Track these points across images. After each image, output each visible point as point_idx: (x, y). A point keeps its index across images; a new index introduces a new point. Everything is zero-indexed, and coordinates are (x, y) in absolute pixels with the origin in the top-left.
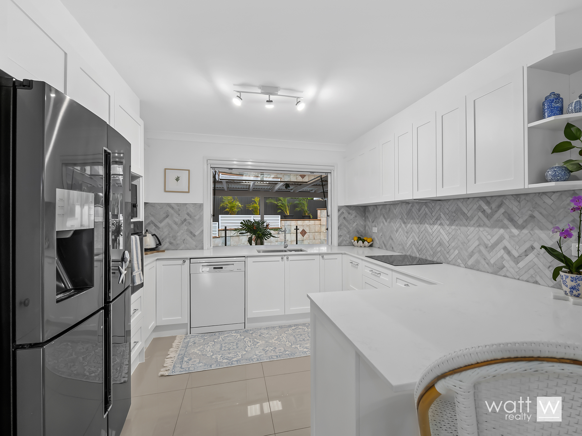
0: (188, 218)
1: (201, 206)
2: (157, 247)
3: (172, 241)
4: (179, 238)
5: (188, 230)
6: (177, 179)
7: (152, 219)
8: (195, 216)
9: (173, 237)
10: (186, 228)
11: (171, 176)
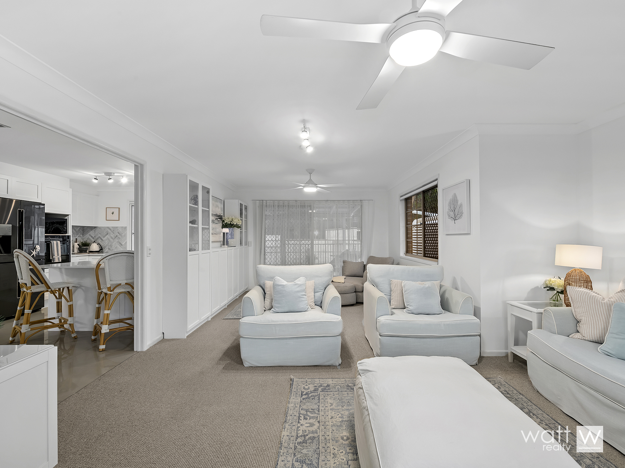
0: (118, 235)
1: (125, 228)
2: (100, 250)
3: (110, 248)
4: (113, 246)
5: (118, 242)
6: (113, 213)
7: (100, 235)
8: (122, 234)
9: (110, 245)
10: (117, 240)
11: (110, 211)
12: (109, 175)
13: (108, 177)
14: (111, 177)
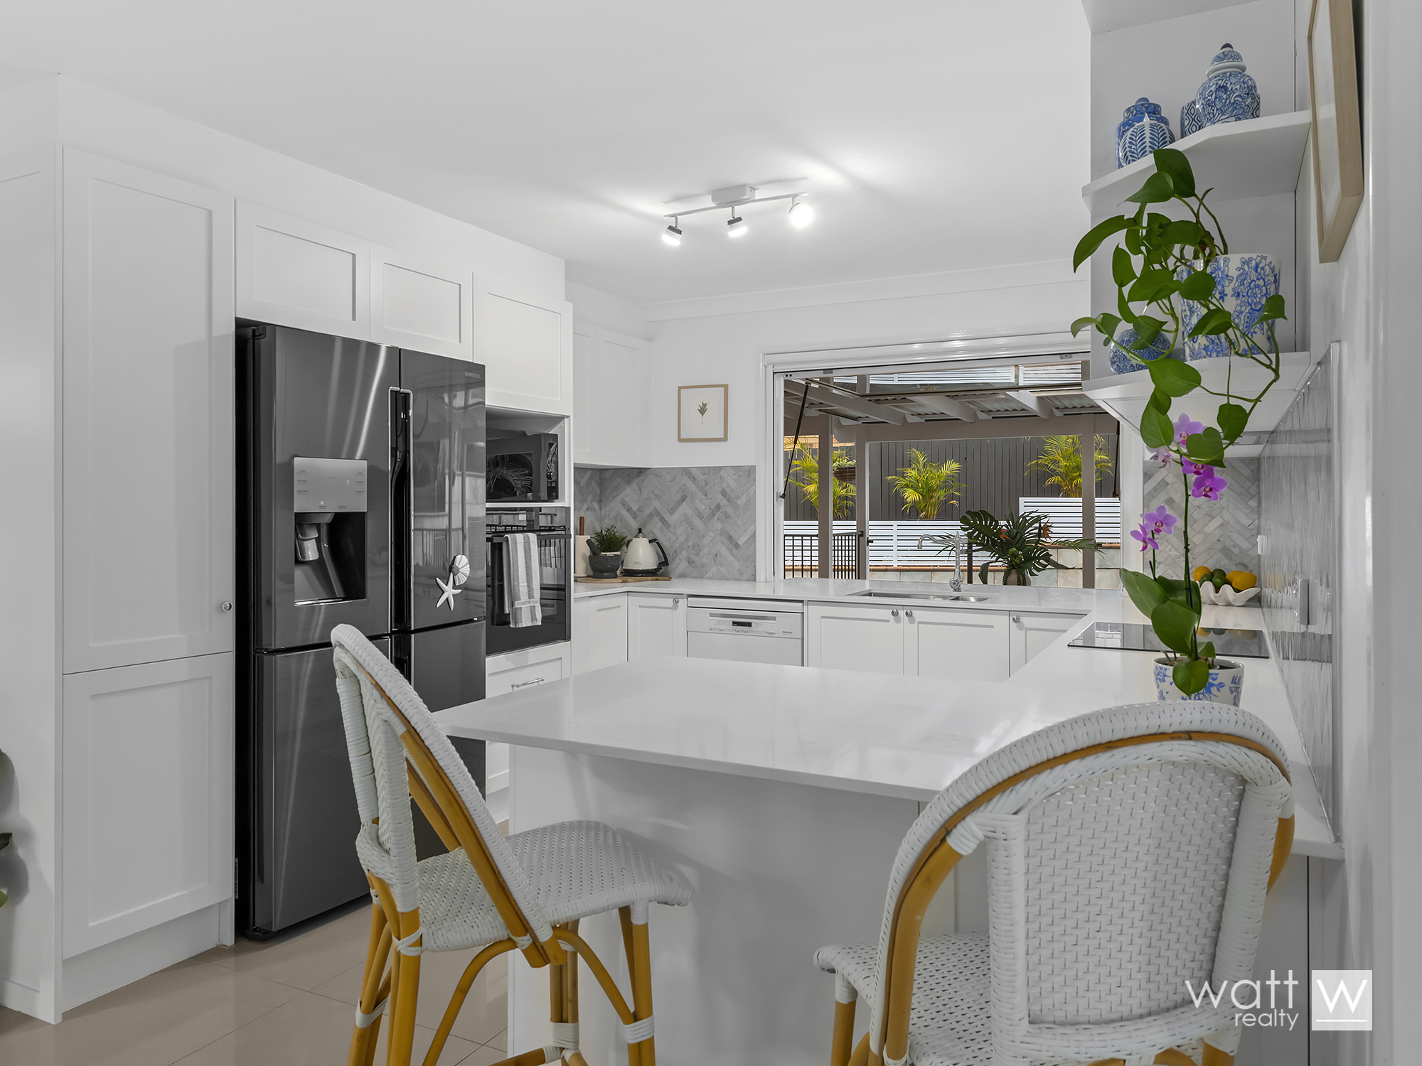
0: (724, 502)
1: (750, 472)
2: (659, 569)
3: (693, 557)
4: (706, 550)
5: (723, 532)
6: (703, 410)
7: (656, 504)
8: (739, 498)
9: (694, 547)
10: (719, 526)
11: (692, 400)
12: (733, 203)
13: (727, 213)
14: (739, 210)
